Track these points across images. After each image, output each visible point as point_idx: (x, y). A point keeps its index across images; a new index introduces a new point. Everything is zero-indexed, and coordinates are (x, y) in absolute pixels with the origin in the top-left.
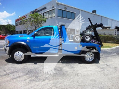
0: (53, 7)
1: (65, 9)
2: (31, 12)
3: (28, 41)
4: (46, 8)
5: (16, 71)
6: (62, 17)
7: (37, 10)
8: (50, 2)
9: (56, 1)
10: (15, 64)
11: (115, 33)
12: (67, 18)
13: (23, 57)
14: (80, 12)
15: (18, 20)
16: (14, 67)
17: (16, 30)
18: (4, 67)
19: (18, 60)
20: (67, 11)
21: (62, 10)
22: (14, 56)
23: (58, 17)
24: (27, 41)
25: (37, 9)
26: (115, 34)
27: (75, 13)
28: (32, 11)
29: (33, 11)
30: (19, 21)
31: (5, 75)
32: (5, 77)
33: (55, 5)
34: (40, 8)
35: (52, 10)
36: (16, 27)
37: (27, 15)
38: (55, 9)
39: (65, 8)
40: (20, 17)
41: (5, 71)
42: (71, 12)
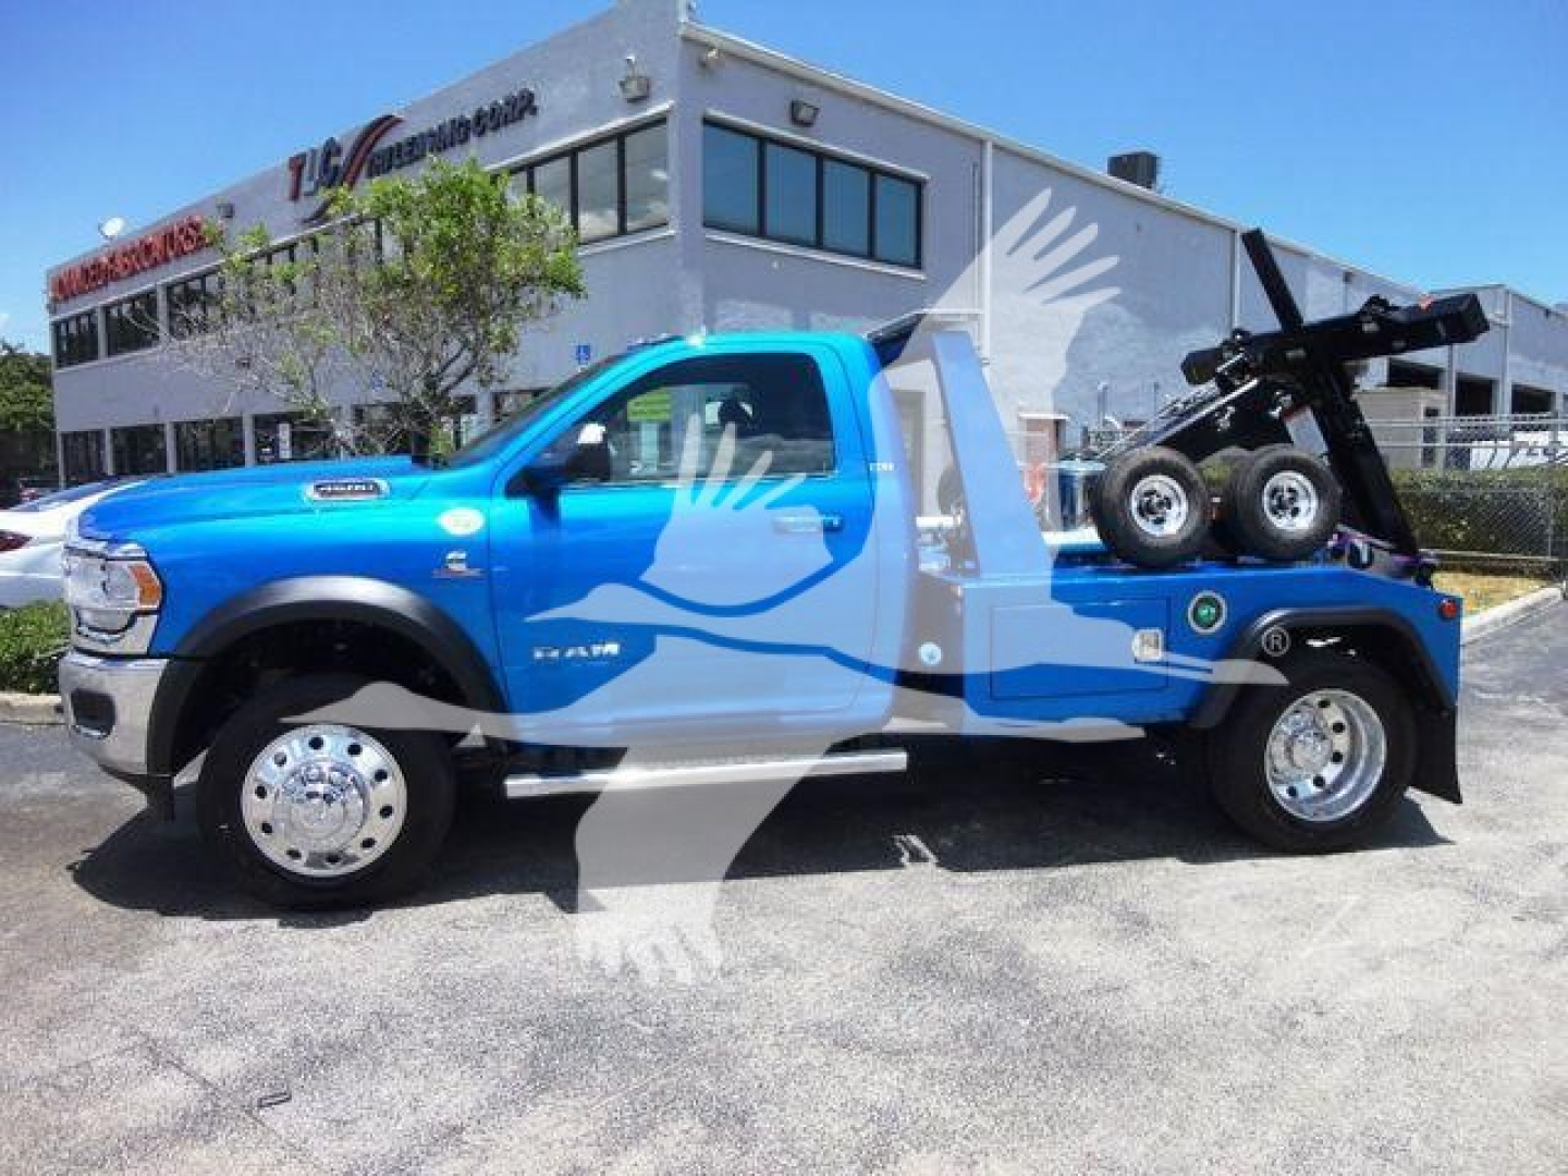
0: (638, 100)
1: (796, 120)
2: (297, 165)
3: (457, 564)
4: (522, 107)
5: (343, 1050)
6: (761, 233)
7: (388, 141)
8: (594, 22)
9: (683, 18)
10: (270, 924)
11: (1430, 435)
12: (819, 245)
13: (386, 811)
14: (978, 166)
15: (94, 275)
16: (270, 974)
17: (64, 425)
18: (113, 994)
19: (299, 867)
20: (820, 156)
21: (763, 140)
22: (249, 797)
23: (709, 224)
24: (442, 564)
25: (385, 124)
26: (1429, 455)
27: (919, 185)
28: (318, 143)
29: (331, 149)
30: (114, 294)
31: (196, 1125)
32: (199, 1154)
33: (668, 68)
34: (436, 101)
35: (620, 136)
36: (57, 373)
37: (229, 213)
38: (660, 120)
39: (794, 107)
40: (114, 227)
41: (159, 1056)
42: (873, 171)
